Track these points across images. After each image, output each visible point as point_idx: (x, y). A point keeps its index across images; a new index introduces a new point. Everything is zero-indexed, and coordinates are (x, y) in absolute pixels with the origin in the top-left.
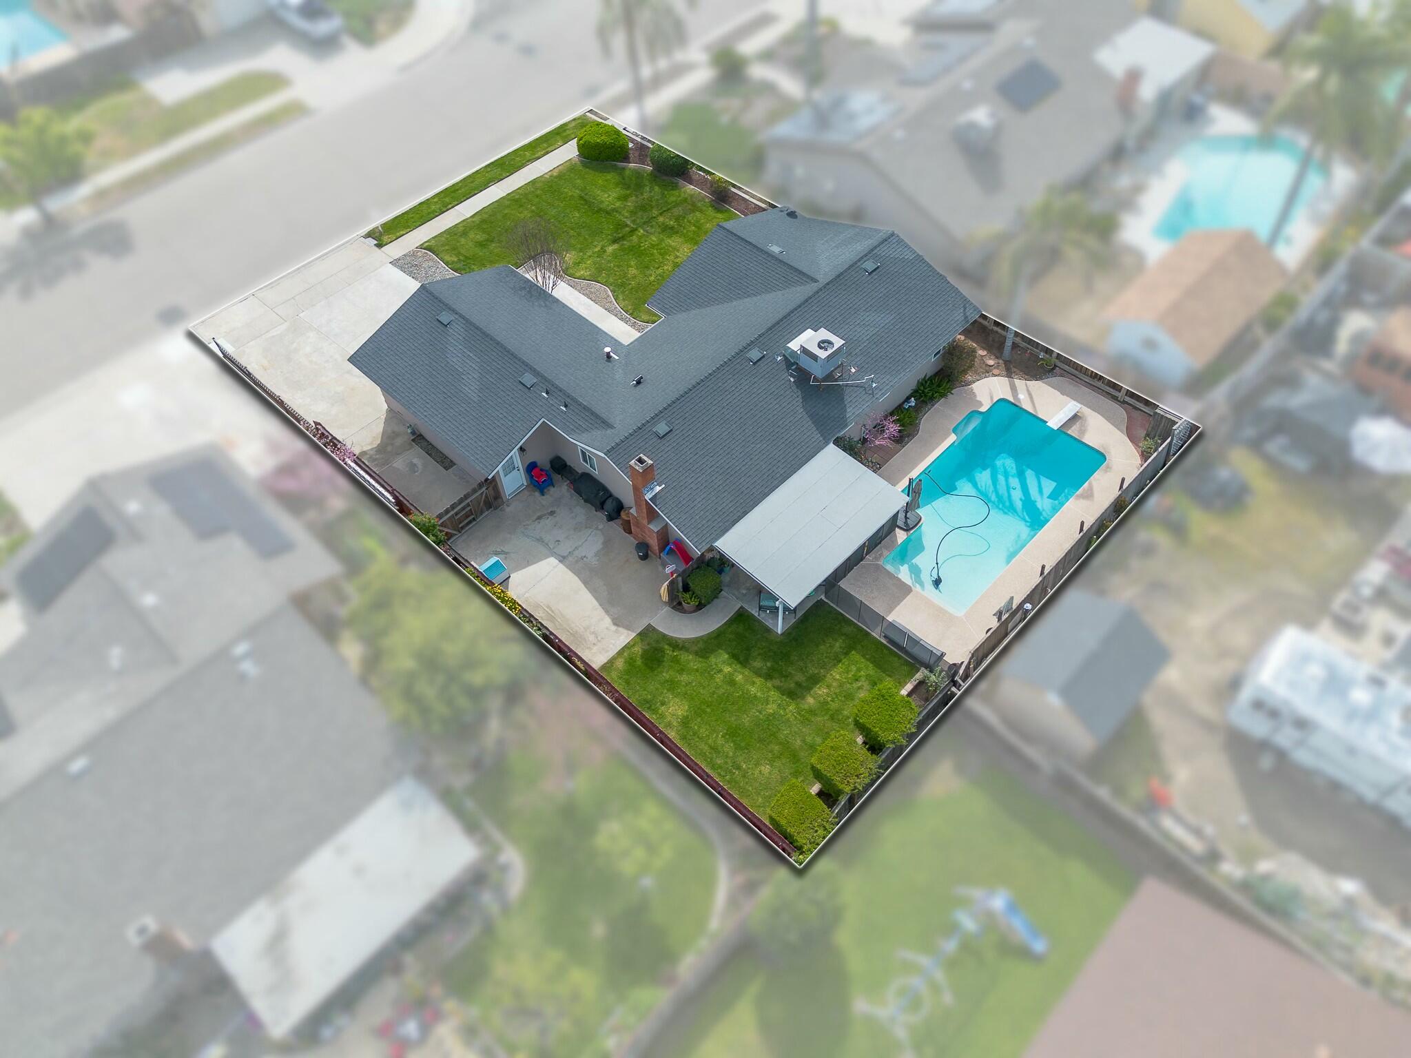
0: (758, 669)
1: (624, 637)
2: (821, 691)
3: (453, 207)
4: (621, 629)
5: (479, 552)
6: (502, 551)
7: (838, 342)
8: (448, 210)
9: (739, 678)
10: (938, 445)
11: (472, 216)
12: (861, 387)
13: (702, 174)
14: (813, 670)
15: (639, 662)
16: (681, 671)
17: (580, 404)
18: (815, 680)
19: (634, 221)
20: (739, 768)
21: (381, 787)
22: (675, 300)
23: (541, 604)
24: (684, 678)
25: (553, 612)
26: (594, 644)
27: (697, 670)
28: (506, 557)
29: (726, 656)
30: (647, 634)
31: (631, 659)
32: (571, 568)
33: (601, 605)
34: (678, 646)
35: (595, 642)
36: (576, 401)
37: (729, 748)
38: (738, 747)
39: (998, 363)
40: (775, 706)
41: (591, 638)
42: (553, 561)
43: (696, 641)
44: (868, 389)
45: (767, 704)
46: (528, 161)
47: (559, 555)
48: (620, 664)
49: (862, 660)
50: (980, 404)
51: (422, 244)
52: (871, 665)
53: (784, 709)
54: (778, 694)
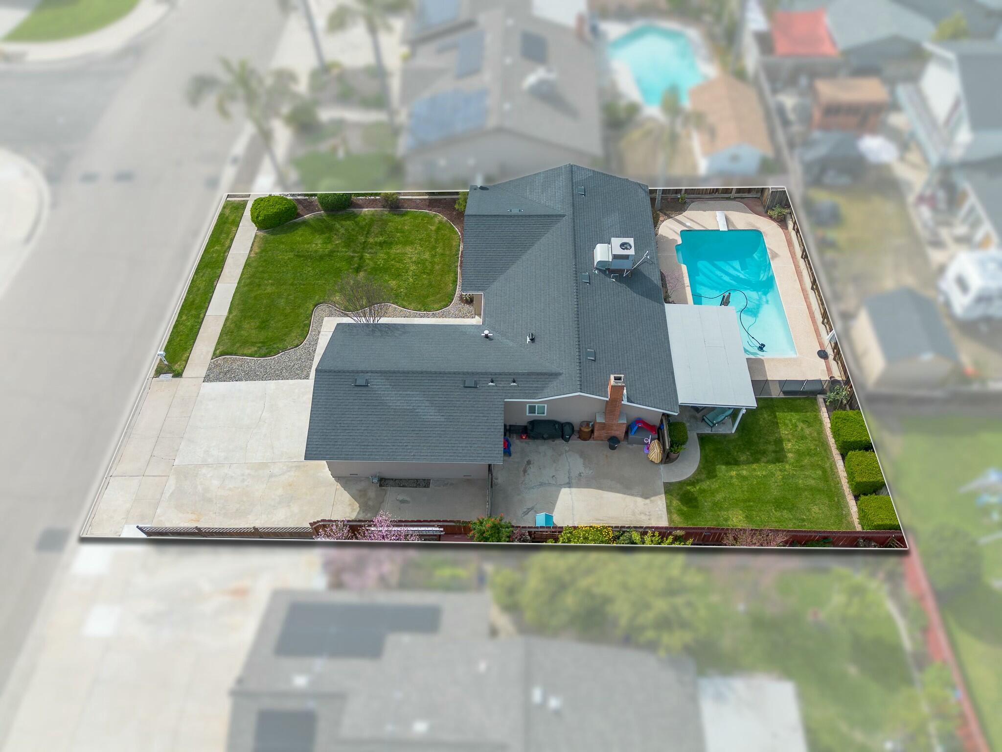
0: (747, 460)
1: (660, 501)
2: (788, 446)
3: (205, 315)
4: (652, 498)
6: (528, 509)
7: (631, 241)
8: (203, 319)
9: (744, 473)
11: (230, 312)
13: (364, 197)
14: (772, 438)
15: (685, 509)
16: (713, 495)
17: (523, 374)
18: (779, 442)
19: (354, 252)
20: (803, 520)
21: (693, 699)
22: (480, 278)
24: (719, 497)
26: (649, 519)
27: (720, 487)
28: (535, 511)
29: (724, 467)
30: (669, 489)
31: (679, 510)
32: (579, 486)
33: (625, 494)
34: (694, 482)
35: (648, 518)
36: (518, 374)
37: (786, 514)
38: (790, 510)
40: (779, 473)
41: (644, 517)
42: (565, 492)
43: (699, 471)
45: (774, 475)
46: (225, 252)
47: (564, 484)
49: (786, 414)
50: (674, 241)
51: (214, 354)
52: (792, 413)
53: (785, 470)
54: (773, 466)
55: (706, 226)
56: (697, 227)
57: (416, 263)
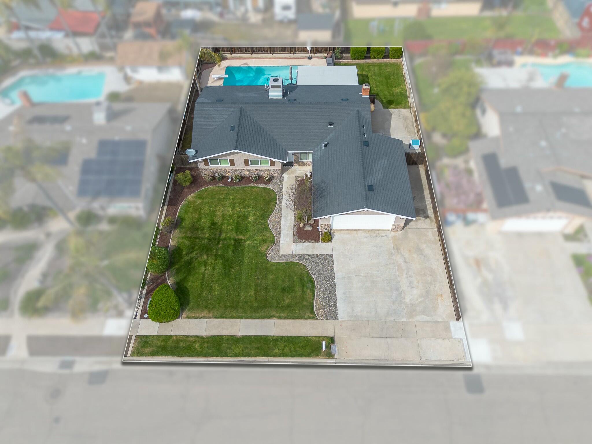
4: (391, 113)
24: (387, 94)
27: (383, 93)
30: (386, 107)
31: (396, 106)
33: (391, 121)
40: (373, 77)
41: (401, 116)
51: (313, 318)
57: (234, 207)
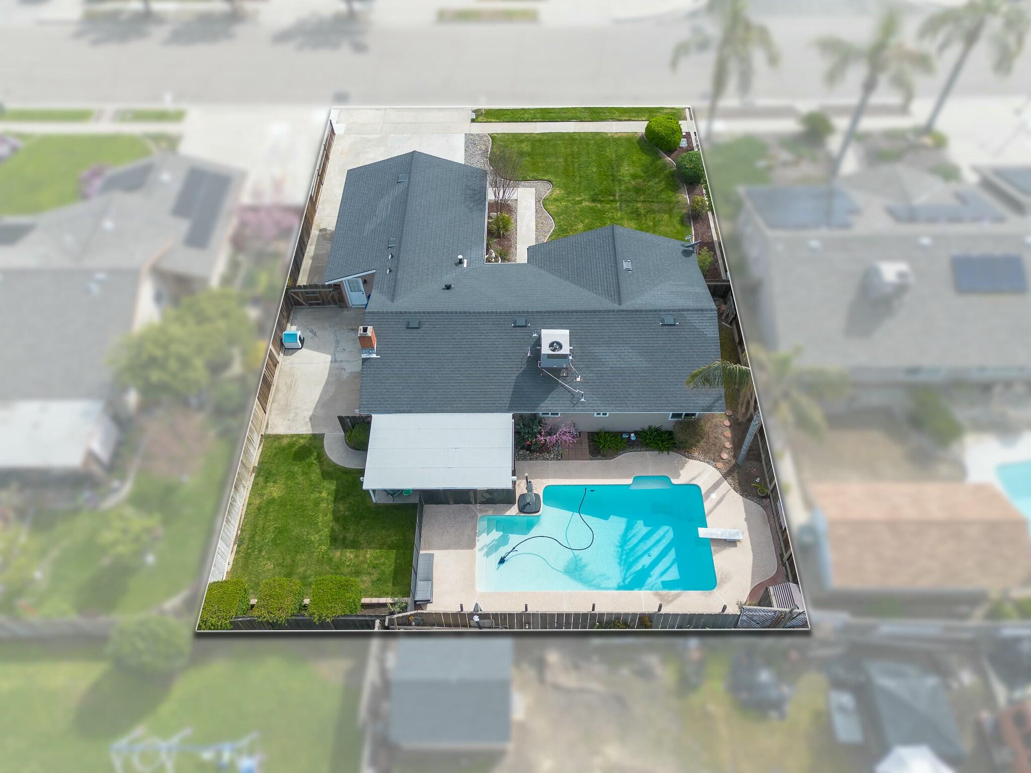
0: (338, 510)
1: (304, 429)
2: (349, 554)
3: (536, 122)
4: (309, 424)
5: (305, 324)
6: (315, 333)
7: (566, 350)
8: (531, 122)
9: (323, 505)
10: (614, 478)
12: (572, 394)
13: (704, 192)
14: (361, 539)
15: (294, 449)
16: (304, 473)
17: (396, 276)
18: (354, 545)
19: (621, 196)
20: (260, 551)
22: (543, 256)
23: (295, 376)
24: (300, 479)
25: (295, 385)
29: (334, 488)
31: (293, 444)
32: (331, 369)
34: (320, 458)
35: (291, 419)
36: (397, 272)
37: (270, 536)
38: (274, 540)
39: (730, 461)
41: (292, 416)
42: (329, 358)
43: (332, 464)
44: (574, 399)
45: (317, 533)
46: (611, 119)
47: (335, 358)
48: (285, 442)
49: (393, 561)
50: (678, 476)
51: (494, 134)
52: (393, 567)
53: (320, 545)
54: (328, 533)
55: (711, 515)
56: (707, 506)
